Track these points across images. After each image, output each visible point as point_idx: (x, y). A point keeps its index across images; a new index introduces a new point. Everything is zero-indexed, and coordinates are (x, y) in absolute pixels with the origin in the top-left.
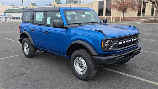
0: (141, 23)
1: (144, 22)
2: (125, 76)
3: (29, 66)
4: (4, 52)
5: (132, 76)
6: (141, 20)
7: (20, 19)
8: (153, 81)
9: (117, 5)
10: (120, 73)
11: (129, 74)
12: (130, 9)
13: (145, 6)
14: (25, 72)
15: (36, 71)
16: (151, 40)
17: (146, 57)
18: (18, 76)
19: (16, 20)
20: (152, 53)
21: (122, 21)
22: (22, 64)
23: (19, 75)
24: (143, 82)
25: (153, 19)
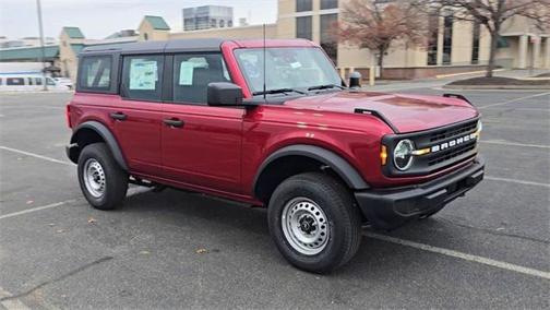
0: (444, 87)
1: (454, 83)
2: (438, 254)
3: (117, 234)
4: (15, 194)
5: (463, 256)
6: (439, 77)
7: (31, 83)
8: (534, 267)
9: (357, 30)
10: (423, 247)
11: (453, 249)
12: (402, 41)
13: (451, 31)
14: (110, 255)
15: (145, 250)
16: (492, 142)
17: (492, 196)
18: (89, 265)
19: (20, 88)
20: (506, 182)
21: (378, 82)
22: (90, 230)
23: (94, 263)
24: (503, 271)
25: (482, 73)
